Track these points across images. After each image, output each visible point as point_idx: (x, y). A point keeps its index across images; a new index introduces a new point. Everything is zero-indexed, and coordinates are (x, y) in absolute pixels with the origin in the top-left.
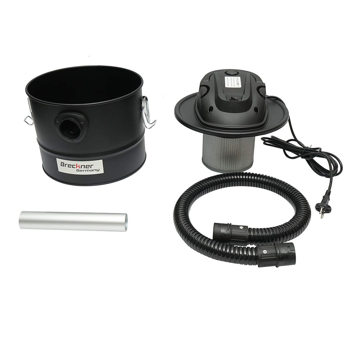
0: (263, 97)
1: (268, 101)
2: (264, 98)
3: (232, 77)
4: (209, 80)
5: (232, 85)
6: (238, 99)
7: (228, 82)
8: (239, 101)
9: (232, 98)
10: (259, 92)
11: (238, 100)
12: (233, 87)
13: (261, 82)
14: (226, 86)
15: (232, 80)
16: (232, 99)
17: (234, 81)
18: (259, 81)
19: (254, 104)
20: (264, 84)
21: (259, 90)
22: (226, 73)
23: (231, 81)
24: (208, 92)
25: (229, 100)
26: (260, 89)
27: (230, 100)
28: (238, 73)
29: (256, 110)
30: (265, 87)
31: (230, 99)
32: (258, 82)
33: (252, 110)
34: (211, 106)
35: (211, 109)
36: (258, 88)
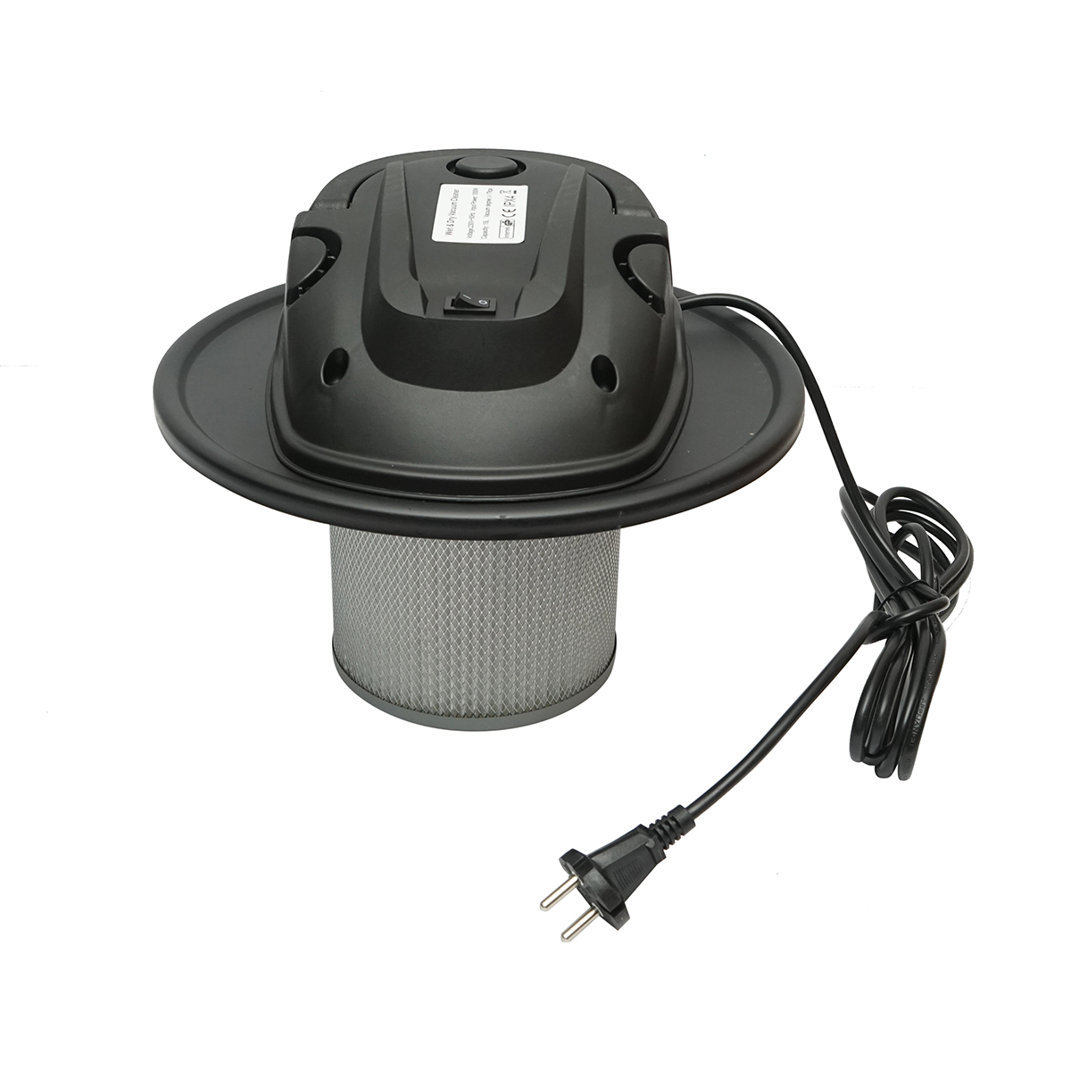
0: (647, 300)
1: (689, 327)
2: (658, 305)
3: (483, 189)
4: (351, 200)
5: (471, 231)
6: (492, 309)
7: (453, 212)
8: (499, 318)
9: (458, 302)
10: (626, 273)
11: (493, 314)
12: (477, 239)
13: (645, 214)
14: (439, 234)
15: (481, 204)
16: (461, 306)
17: (491, 208)
18: (636, 208)
19: (594, 341)
20: (663, 225)
21: (626, 260)
22: (451, 165)
23: (474, 208)
24: (327, 265)
25: (440, 316)
26: (636, 256)
27: (446, 312)
28: (521, 166)
29: (602, 371)
30: (664, 241)
31: (448, 307)
32: (627, 213)
33: (577, 373)
34: (338, 347)
35: (338, 364)
36: (622, 251)
